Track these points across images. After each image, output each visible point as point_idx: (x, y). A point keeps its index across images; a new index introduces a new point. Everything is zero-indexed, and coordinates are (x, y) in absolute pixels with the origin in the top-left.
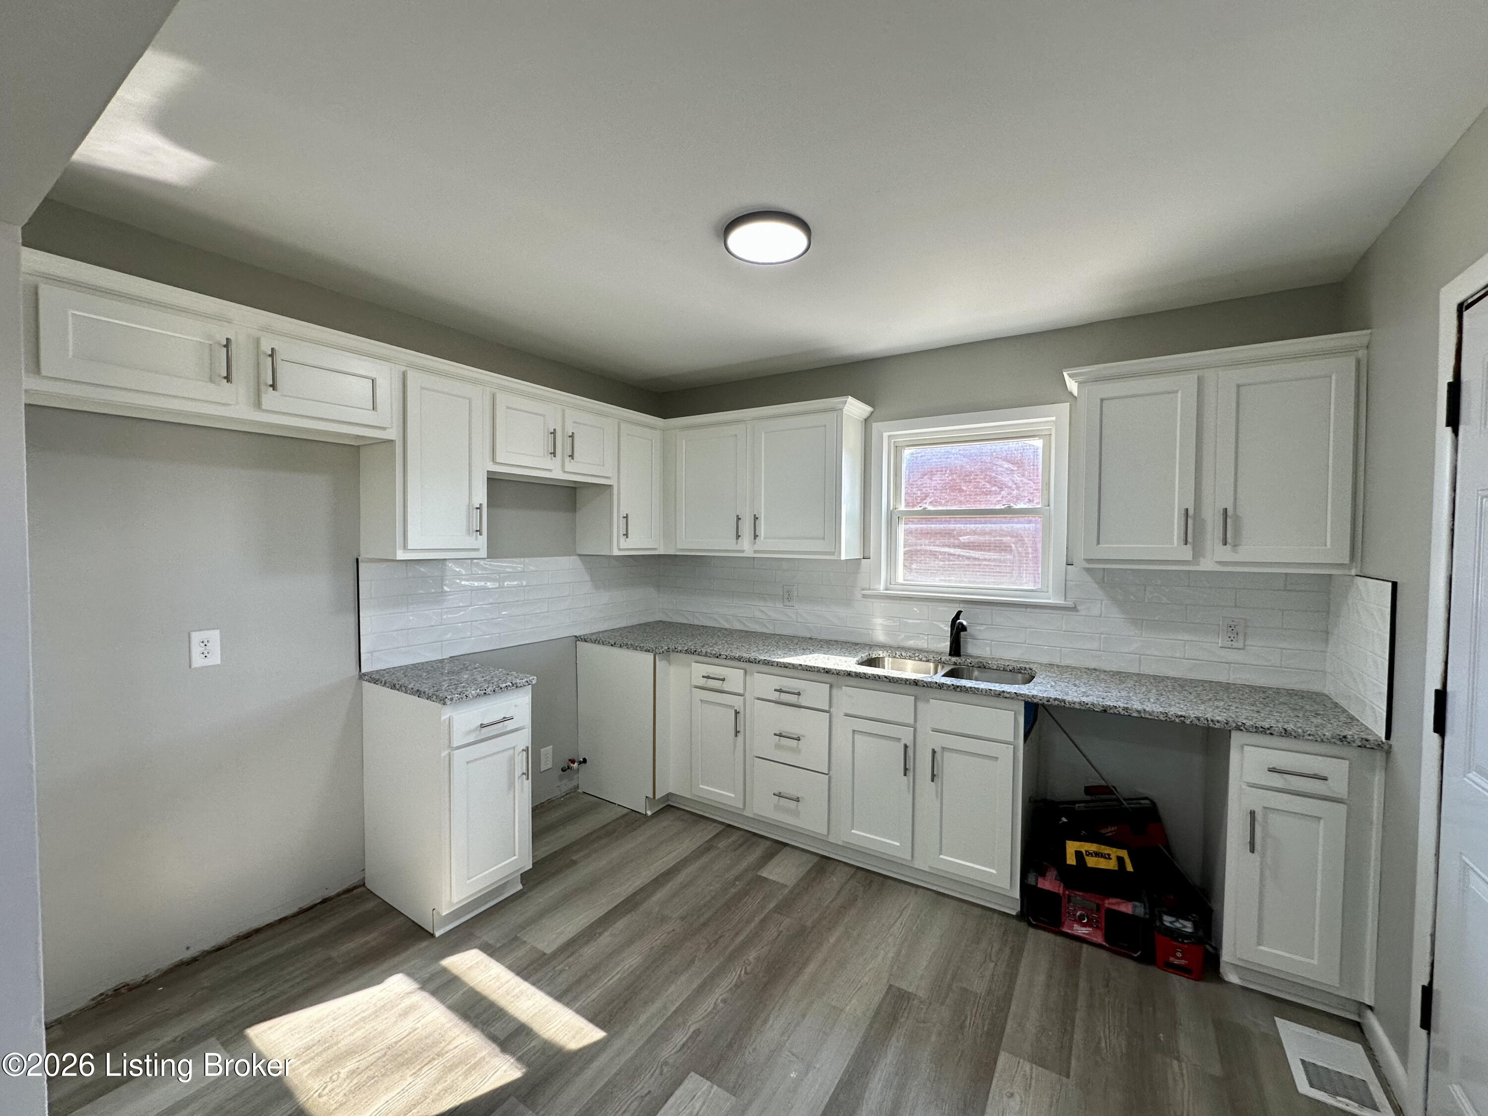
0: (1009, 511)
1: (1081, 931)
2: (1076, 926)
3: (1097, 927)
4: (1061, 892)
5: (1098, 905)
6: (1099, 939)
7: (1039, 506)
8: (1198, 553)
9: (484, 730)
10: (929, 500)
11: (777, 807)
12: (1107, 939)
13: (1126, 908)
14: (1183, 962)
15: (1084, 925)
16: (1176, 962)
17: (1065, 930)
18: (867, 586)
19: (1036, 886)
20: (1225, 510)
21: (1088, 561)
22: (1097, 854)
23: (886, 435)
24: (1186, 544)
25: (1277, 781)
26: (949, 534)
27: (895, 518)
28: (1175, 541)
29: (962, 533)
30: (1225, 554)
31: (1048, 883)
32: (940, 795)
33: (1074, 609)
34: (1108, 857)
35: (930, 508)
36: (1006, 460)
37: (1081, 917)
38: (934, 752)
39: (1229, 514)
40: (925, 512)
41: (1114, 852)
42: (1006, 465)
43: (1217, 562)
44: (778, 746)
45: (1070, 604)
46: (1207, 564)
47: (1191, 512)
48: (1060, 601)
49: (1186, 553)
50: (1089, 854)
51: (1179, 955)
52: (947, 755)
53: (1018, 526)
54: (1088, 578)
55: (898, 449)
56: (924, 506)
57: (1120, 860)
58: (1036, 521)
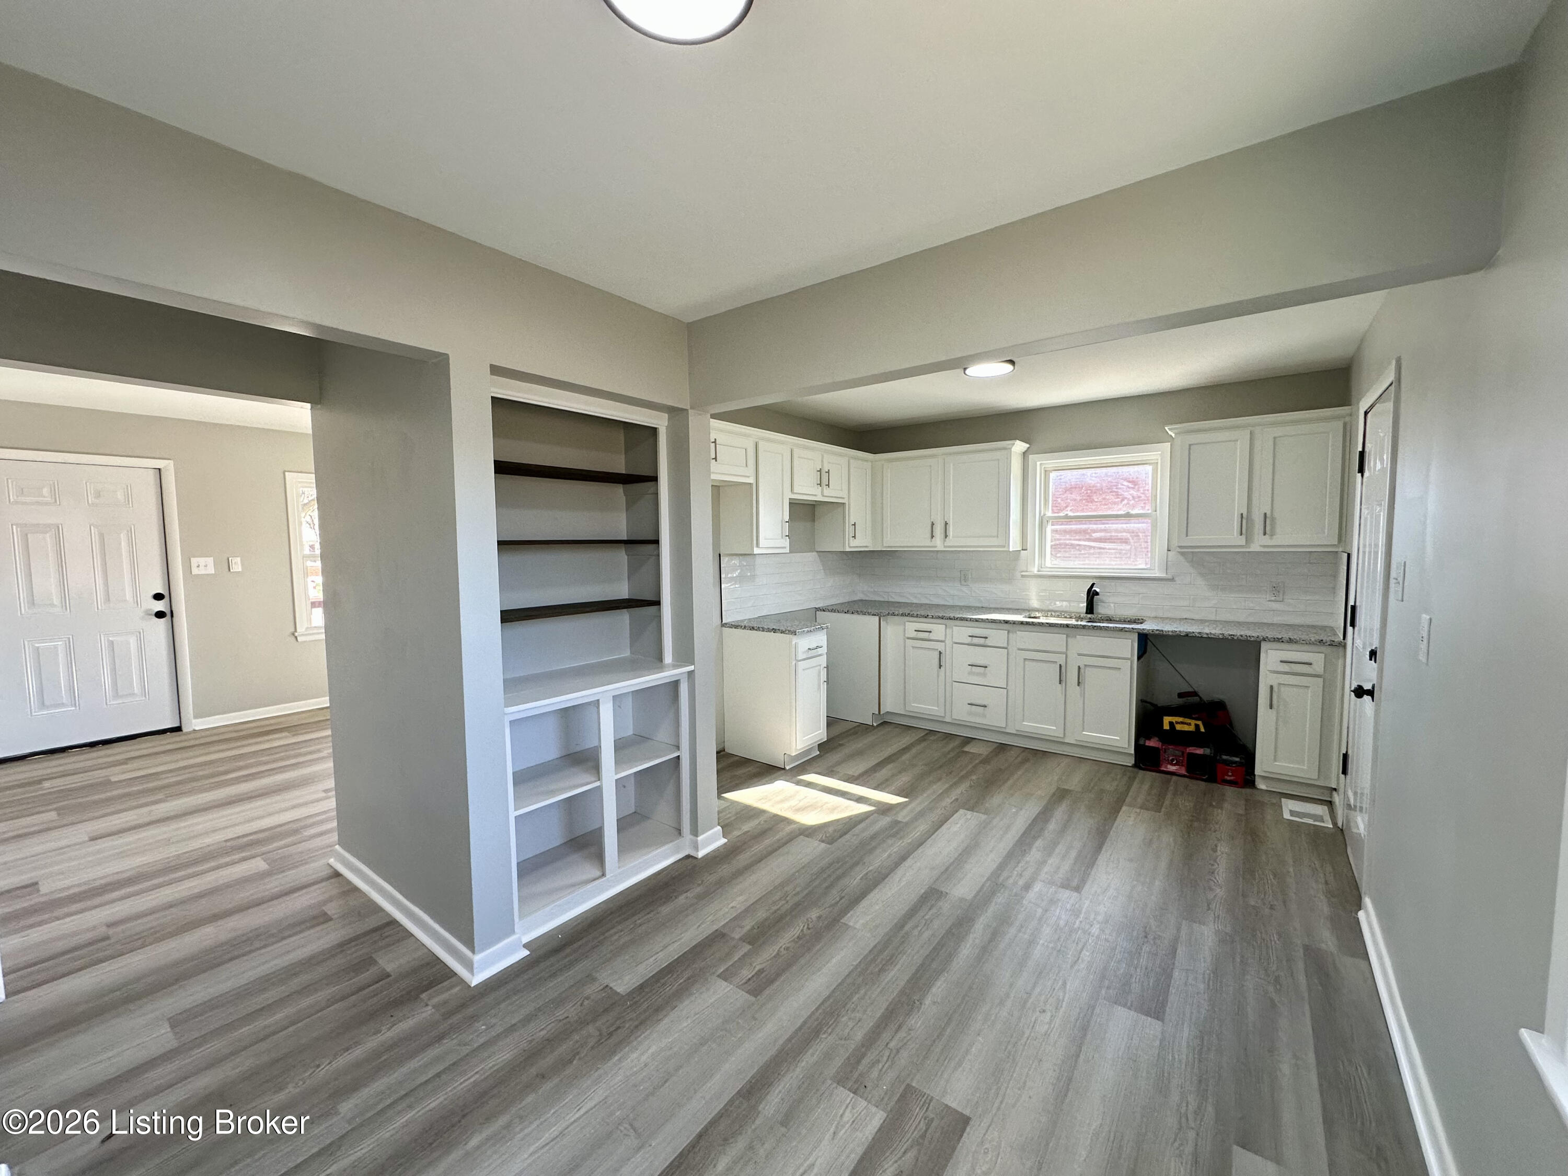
0: (1128, 516)
1: (1172, 768)
2: (1169, 766)
3: (1182, 765)
4: (1160, 746)
5: (1183, 753)
6: (1183, 771)
7: (1150, 512)
8: (1249, 540)
9: (810, 651)
10: (1069, 508)
11: (970, 713)
12: (1187, 771)
13: (1200, 751)
14: (1232, 778)
15: (1175, 765)
16: (1229, 778)
17: (1163, 769)
18: (1025, 569)
19: (1144, 745)
20: (1265, 514)
21: (1180, 547)
22: (1182, 723)
23: (1038, 463)
24: (1241, 535)
25: (1286, 668)
26: (1085, 532)
27: (1045, 521)
28: (1235, 534)
29: (1095, 531)
30: (1266, 540)
31: (1153, 743)
32: (1083, 695)
33: (1172, 580)
34: (1189, 724)
35: (1071, 514)
36: (1125, 479)
37: (1173, 760)
38: (1079, 668)
39: (1268, 515)
40: (1067, 517)
41: (1193, 722)
42: (1126, 483)
43: (1261, 546)
44: (970, 673)
45: (1170, 576)
46: (1255, 547)
47: (1245, 516)
48: (1163, 575)
49: (1242, 541)
50: (1177, 723)
51: (1230, 774)
52: (1087, 669)
53: (1134, 525)
54: (1181, 558)
55: (1047, 472)
56: (1066, 513)
57: (1197, 726)
58: (1147, 523)
